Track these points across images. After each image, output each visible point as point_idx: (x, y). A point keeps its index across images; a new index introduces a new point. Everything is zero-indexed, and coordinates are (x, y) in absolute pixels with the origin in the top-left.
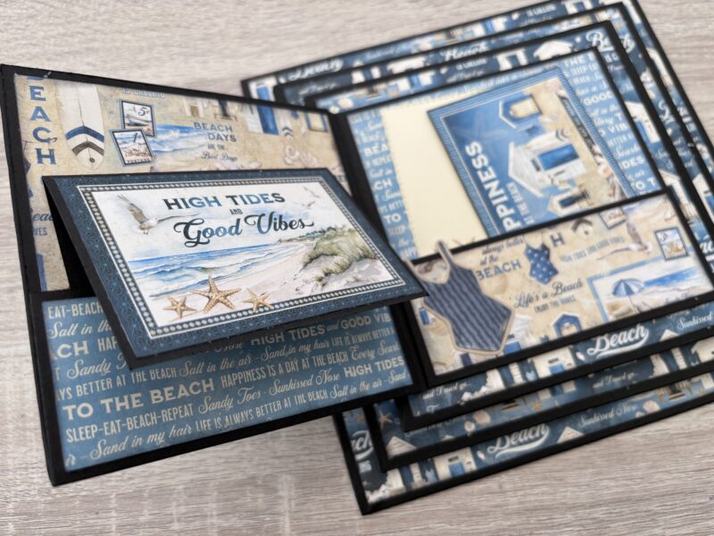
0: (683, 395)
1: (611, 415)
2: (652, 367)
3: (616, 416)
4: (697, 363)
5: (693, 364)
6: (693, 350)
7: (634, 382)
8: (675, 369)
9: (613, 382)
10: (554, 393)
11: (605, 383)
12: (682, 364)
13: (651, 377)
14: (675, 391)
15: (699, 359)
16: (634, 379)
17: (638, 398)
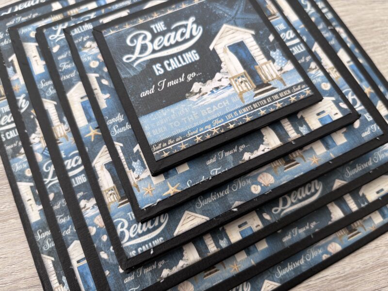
0: (358, 233)
1: (302, 262)
2: (330, 213)
3: (306, 262)
4: (366, 204)
5: (363, 205)
6: (361, 194)
7: (317, 230)
8: (349, 213)
9: (299, 233)
10: (248, 254)
11: (292, 235)
12: (353, 207)
13: (330, 223)
14: (351, 231)
15: (367, 201)
16: (316, 227)
17: (323, 242)
